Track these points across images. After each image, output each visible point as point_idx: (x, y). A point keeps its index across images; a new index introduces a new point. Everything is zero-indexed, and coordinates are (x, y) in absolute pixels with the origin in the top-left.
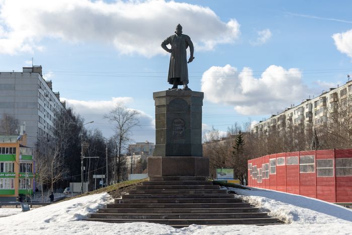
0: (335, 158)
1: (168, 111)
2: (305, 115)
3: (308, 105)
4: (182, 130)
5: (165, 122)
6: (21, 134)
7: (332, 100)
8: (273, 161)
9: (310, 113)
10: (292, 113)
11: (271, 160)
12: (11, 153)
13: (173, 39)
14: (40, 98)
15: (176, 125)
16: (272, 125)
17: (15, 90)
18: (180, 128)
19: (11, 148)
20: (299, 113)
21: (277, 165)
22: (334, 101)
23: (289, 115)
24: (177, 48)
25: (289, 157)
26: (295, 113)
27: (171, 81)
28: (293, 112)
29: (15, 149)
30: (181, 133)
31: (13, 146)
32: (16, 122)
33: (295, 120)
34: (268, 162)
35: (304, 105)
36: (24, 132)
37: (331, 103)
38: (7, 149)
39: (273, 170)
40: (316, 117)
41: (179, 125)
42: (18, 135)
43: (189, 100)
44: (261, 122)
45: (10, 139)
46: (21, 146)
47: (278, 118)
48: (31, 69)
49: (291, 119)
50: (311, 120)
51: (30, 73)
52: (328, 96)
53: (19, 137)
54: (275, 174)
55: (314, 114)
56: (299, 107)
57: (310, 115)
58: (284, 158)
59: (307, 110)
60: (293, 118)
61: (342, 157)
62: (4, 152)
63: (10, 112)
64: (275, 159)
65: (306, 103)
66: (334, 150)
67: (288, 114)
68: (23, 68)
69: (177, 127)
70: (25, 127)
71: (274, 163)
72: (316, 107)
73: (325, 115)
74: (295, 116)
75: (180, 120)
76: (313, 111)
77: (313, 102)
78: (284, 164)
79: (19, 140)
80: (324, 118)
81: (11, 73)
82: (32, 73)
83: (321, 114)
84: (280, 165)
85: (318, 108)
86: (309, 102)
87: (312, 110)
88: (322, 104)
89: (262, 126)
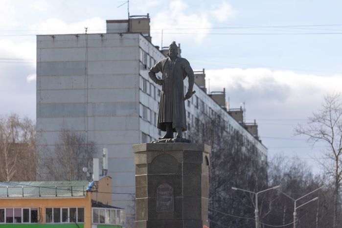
1: (149, 172)
5: (147, 189)
6: (96, 177)
12: (73, 219)
14: (145, 91)
15: (162, 193)
17: (86, 74)
18: (167, 197)
19: (73, 210)
24: (168, 78)
27: (162, 126)
29: (81, 211)
30: (168, 204)
31: (77, 206)
32: (89, 147)
36: (104, 172)
38: (65, 211)
41: (165, 193)
42: (90, 179)
43: (179, 157)
45: (71, 190)
46: (95, 204)
48: (126, 24)
51: (121, 34)
53: (90, 184)
62: (57, 219)
63: (75, 125)
68: (108, 22)
69: (163, 195)
70: (105, 160)
75: (167, 185)
79: (90, 190)
81: (77, 36)
82: (125, 36)
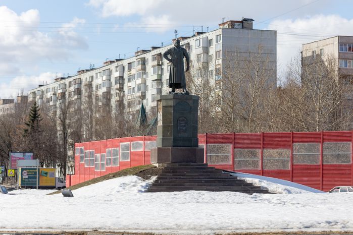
0: (207, 143)
1: (174, 111)
2: (113, 80)
3: (118, 68)
4: (185, 126)
5: (172, 120)
7: (155, 63)
8: (125, 146)
9: (122, 78)
10: (92, 77)
11: (121, 144)
13: (173, 51)
16: (60, 91)
18: (183, 125)
20: (104, 78)
21: (132, 151)
22: (158, 65)
23: (88, 80)
24: (178, 59)
25: (149, 142)
26: (97, 78)
28: (95, 75)
30: (184, 128)
33: (97, 87)
34: (118, 146)
35: (112, 67)
37: (153, 66)
39: (124, 156)
40: (130, 84)
41: (182, 122)
43: (190, 102)
44: (40, 86)
47: (70, 82)
49: (90, 85)
50: (123, 88)
52: (148, 56)
54: (129, 160)
55: (126, 80)
56: (104, 68)
57: (121, 82)
58: (142, 142)
59: (116, 74)
60: (94, 84)
61: (214, 143)
64: (129, 143)
65: (115, 64)
66: (205, 134)
67: (85, 77)
71: (127, 148)
72: (130, 69)
73: (144, 82)
74: (98, 81)
75: (184, 118)
76: (126, 77)
77: (125, 63)
78: (142, 150)
80: (142, 86)
83: (139, 81)
84: (136, 151)
85: (133, 71)
86: (120, 63)
87: (123, 74)
88: (140, 67)
89: (43, 92)
